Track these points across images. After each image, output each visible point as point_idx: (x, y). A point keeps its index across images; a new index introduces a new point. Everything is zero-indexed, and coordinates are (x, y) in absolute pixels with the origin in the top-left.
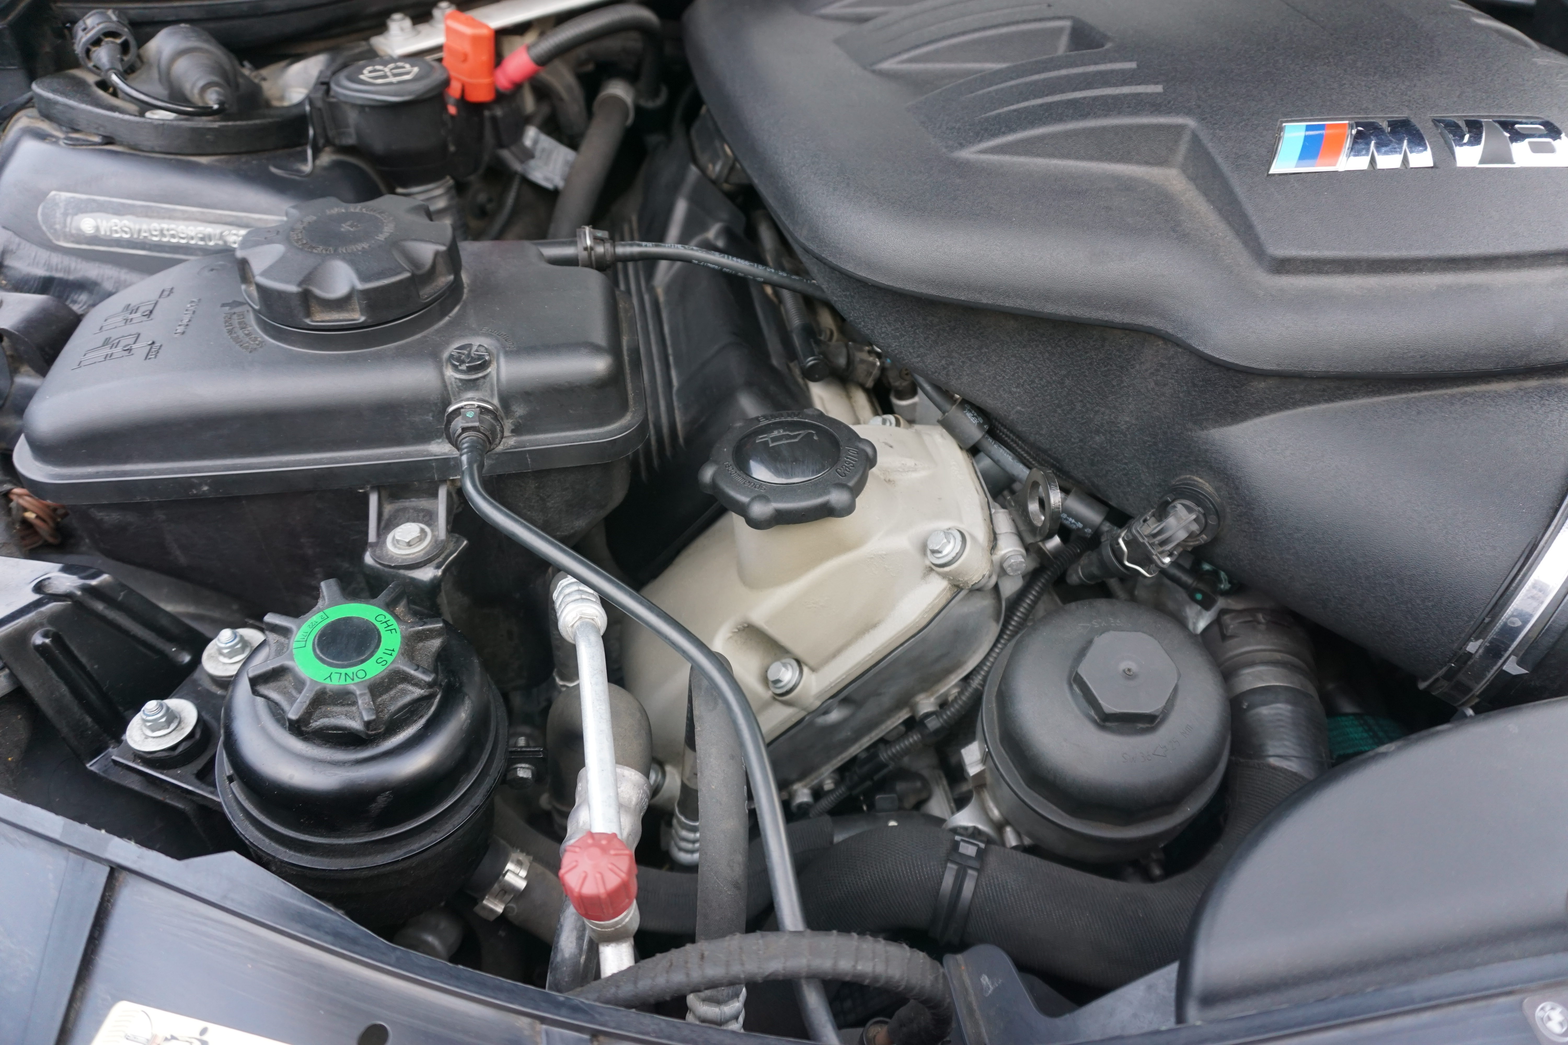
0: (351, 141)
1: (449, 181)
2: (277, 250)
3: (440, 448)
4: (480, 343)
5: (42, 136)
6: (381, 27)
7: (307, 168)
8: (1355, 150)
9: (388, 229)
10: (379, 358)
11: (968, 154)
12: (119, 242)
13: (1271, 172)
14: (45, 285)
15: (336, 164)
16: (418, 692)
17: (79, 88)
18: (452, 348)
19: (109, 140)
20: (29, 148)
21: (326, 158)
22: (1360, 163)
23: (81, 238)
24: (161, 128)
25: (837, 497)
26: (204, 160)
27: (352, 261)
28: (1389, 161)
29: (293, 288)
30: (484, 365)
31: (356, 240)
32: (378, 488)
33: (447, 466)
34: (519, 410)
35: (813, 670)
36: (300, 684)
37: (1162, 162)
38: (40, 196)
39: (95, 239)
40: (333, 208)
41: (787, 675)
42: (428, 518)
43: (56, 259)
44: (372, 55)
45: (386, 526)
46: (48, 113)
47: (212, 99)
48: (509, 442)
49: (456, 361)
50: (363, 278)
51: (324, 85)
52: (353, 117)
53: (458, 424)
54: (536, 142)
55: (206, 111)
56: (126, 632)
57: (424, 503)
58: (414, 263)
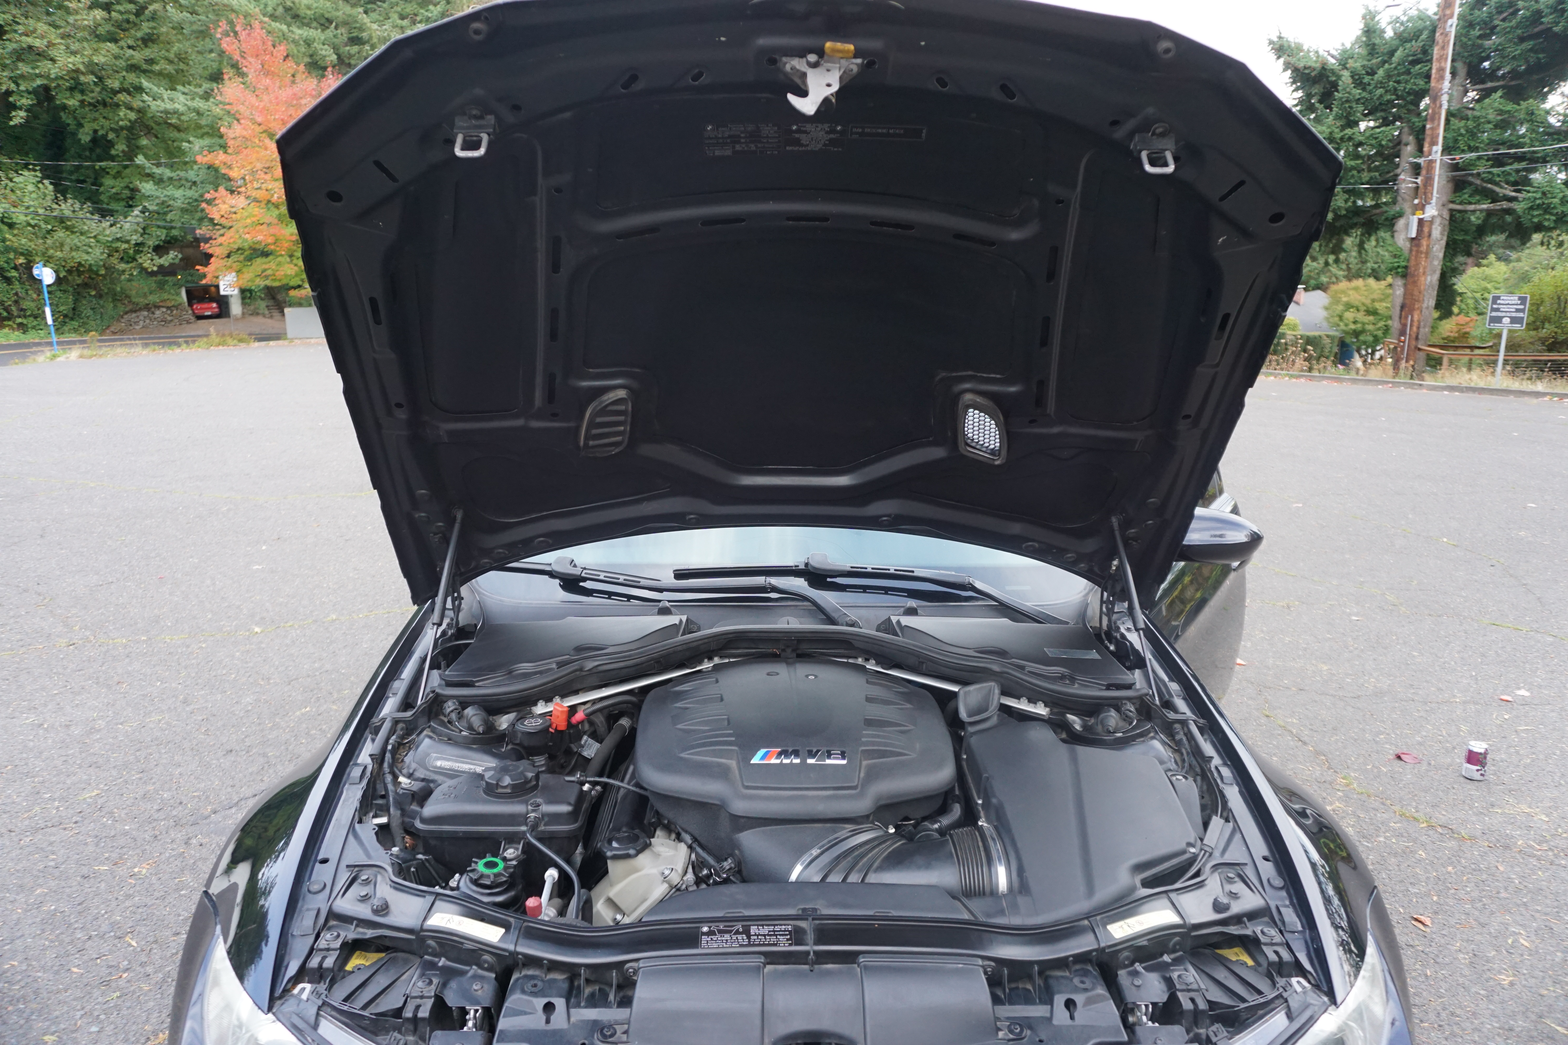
0: (518, 742)
1: (547, 755)
2: (492, 773)
3: (524, 828)
4: (539, 800)
5: (430, 737)
6: (535, 704)
7: (503, 750)
8: (777, 758)
9: (521, 769)
10: (512, 803)
11: (683, 755)
12: (446, 769)
13: (752, 762)
14: (423, 780)
15: (512, 749)
16: (505, 879)
17: (443, 724)
18: (531, 801)
19: (449, 739)
20: (427, 741)
21: (509, 747)
22: (778, 761)
23: (436, 767)
24: (465, 737)
25: (632, 852)
26: (474, 746)
27: (510, 776)
28: (786, 761)
29: (495, 782)
30: (539, 806)
31: (512, 771)
32: (505, 839)
33: (524, 833)
34: (546, 819)
35: (628, 916)
36: (478, 872)
37: (731, 759)
38: (428, 755)
39: (440, 768)
40: (509, 763)
41: (619, 917)
42: (517, 849)
43: (428, 773)
44: (530, 713)
45: (505, 850)
46: (434, 731)
47: (481, 730)
48: (542, 828)
49: (532, 804)
50: (512, 780)
51: (513, 725)
52: (519, 735)
53: (529, 820)
54: (586, 741)
55: (479, 734)
56: (431, 873)
57: (516, 846)
58: (526, 777)
